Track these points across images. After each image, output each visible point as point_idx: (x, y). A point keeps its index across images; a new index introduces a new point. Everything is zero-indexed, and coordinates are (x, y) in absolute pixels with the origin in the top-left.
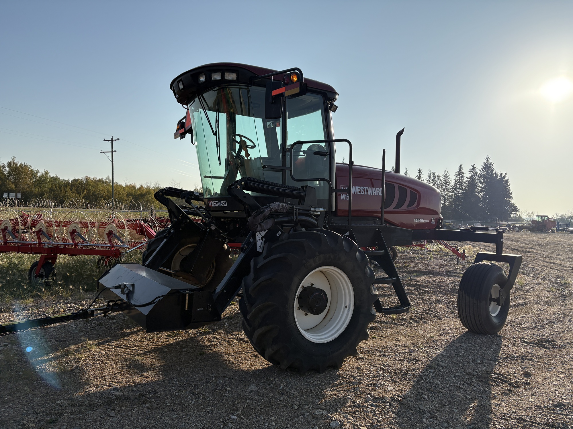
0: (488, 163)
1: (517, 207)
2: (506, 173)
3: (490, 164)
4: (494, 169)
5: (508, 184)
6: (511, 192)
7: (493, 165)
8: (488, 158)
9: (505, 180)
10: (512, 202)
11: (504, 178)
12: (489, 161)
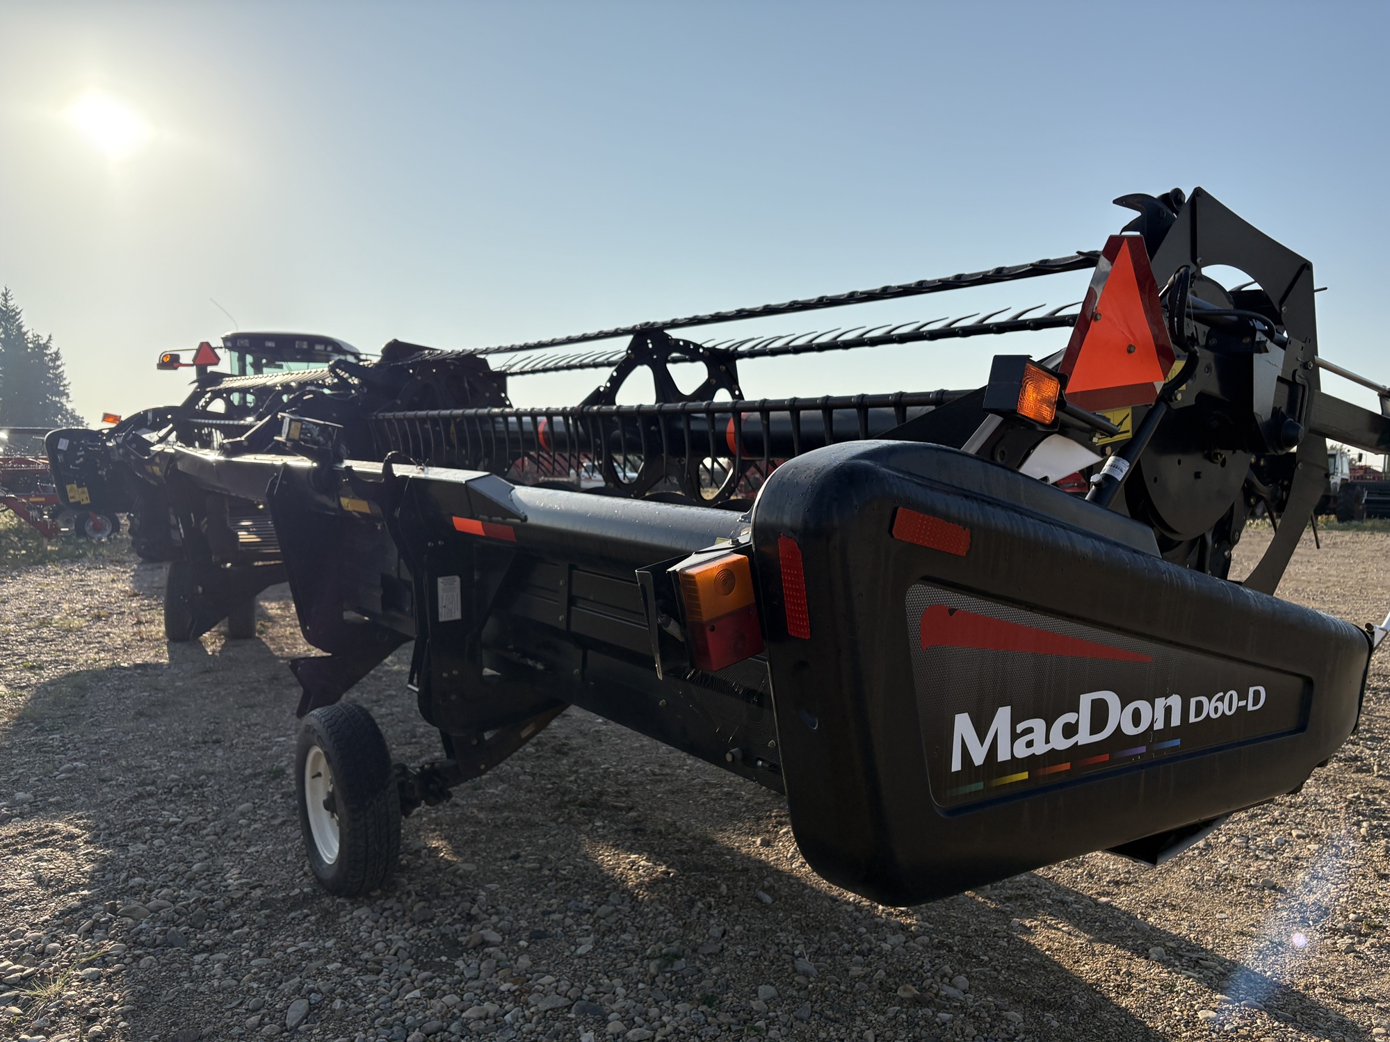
0: (7, 308)
1: (83, 418)
2: (50, 336)
3: (13, 310)
4: (23, 324)
5: (58, 363)
6: (66, 382)
7: (19, 313)
8: (7, 293)
9: (48, 352)
10: (69, 406)
11: (46, 346)
12: (11, 303)
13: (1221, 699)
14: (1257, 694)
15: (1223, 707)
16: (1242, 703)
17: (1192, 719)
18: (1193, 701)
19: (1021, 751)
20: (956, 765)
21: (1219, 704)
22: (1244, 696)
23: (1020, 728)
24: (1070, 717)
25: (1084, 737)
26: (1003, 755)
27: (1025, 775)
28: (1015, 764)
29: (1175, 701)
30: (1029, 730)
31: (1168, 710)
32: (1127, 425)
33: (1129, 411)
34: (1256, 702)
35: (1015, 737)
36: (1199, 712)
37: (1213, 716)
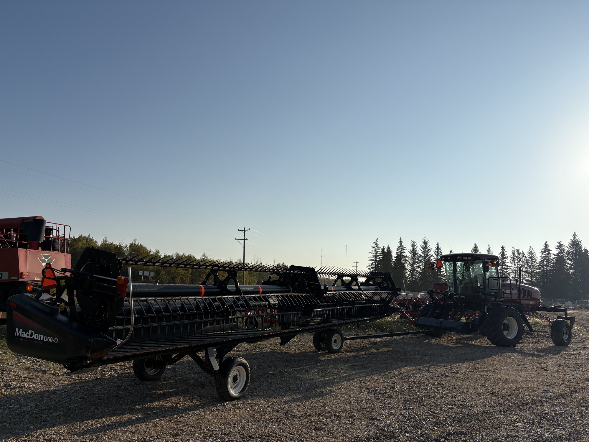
0: (575, 240)
3: (578, 241)
4: (582, 246)
8: (575, 234)
12: (577, 238)
13: (50, 338)
14: (56, 339)
15: (50, 340)
16: (53, 340)
17: (44, 340)
18: (45, 337)
19: (22, 336)
20: (16, 335)
21: (49, 339)
22: (54, 339)
23: (23, 332)
24: (27, 333)
25: (29, 337)
26: (20, 336)
27: (22, 339)
28: (21, 337)
29: (42, 336)
30: (23, 333)
31: (41, 337)
32: (55, 291)
33: (56, 288)
34: (56, 341)
35: (22, 334)
36: (46, 339)
37: (48, 341)
